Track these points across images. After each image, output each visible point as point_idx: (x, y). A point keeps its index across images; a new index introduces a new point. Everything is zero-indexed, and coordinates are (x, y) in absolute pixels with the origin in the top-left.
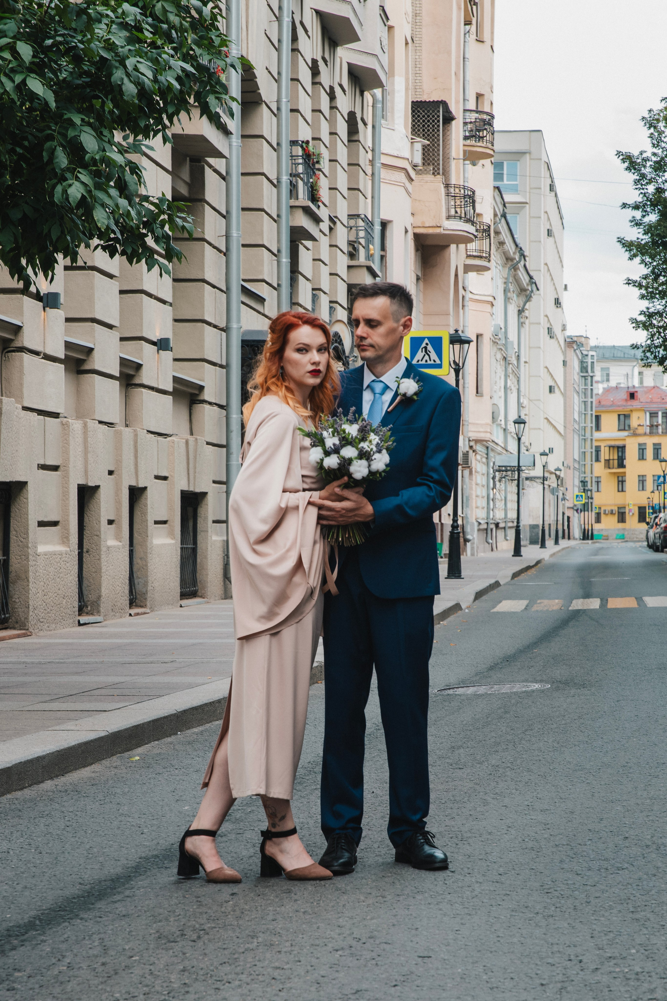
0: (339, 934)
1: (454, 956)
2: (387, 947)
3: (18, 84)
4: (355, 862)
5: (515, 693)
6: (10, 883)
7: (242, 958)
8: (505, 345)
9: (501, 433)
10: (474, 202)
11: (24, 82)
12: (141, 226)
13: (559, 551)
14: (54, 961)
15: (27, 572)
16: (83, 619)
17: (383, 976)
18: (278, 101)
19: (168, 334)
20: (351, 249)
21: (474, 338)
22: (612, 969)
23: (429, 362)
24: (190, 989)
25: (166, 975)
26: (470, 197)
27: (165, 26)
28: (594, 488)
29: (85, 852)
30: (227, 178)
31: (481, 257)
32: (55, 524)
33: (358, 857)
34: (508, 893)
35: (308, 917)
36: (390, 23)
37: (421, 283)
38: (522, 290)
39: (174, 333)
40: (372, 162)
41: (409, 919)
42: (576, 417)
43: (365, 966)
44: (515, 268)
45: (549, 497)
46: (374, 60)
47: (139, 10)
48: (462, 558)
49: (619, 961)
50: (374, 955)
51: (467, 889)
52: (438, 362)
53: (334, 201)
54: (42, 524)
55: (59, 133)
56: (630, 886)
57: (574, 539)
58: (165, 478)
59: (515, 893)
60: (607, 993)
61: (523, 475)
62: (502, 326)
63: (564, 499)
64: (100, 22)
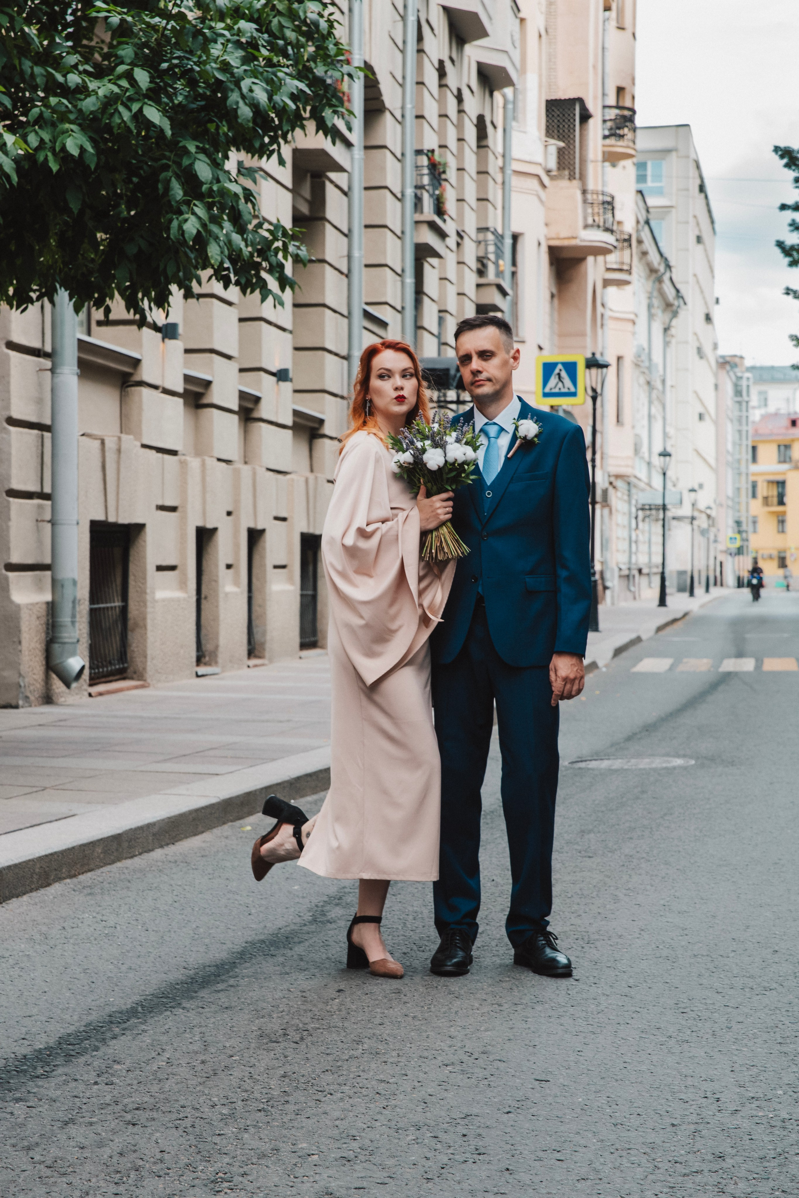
0: (450, 1046)
1: (575, 1082)
2: (501, 1065)
3: (135, 113)
4: (471, 961)
5: (655, 770)
6: (115, 962)
7: (345, 1067)
8: (649, 368)
9: (644, 467)
10: (613, 209)
11: (141, 110)
12: (256, 254)
13: (710, 601)
14: (154, 1054)
15: (144, 619)
16: (202, 670)
17: (496, 1100)
18: (403, 108)
19: (287, 364)
20: (480, 266)
21: (613, 361)
22: (754, 1113)
23: (563, 390)
24: (290, 1099)
25: (266, 1080)
26: (609, 203)
27: (281, 42)
28: (750, 528)
29: (191, 932)
30: (349, 194)
31: (621, 270)
32: (173, 568)
33: (474, 956)
34: (638, 1009)
35: (417, 1023)
36: (521, 15)
37: (556, 301)
38: (668, 305)
39: (295, 363)
40: (502, 169)
41: (527, 1034)
42: (730, 447)
43: (477, 1086)
44: (660, 280)
45: (698, 538)
46: (504, 56)
47: (254, 26)
48: (601, 608)
49: (763, 1104)
50: (487, 1073)
51: (592, 1001)
52: (573, 389)
53: (461, 213)
54: (160, 568)
55: (174, 162)
56: (778, 1012)
57: (728, 587)
58: (284, 519)
59: (645, 1010)
60: (748, 1142)
61: (669, 514)
62: (646, 346)
63: (716, 541)
64: (216, 42)
